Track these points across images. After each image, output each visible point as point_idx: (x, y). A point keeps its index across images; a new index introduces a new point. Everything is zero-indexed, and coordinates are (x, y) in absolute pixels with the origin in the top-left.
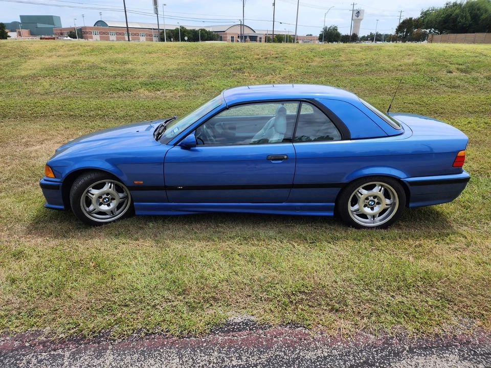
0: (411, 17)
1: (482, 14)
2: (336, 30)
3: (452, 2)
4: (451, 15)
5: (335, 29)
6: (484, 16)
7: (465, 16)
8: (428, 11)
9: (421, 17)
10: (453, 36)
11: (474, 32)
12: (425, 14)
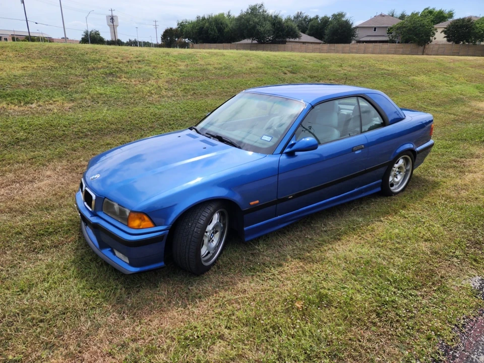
0: (171, 27)
1: (225, 28)
2: (99, 34)
3: (201, 16)
4: (203, 28)
5: (97, 34)
6: (226, 30)
7: (213, 29)
8: (182, 22)
9: (179, 28)
10: (207, 45)
11: (222, 43)
12: (181, 25)
